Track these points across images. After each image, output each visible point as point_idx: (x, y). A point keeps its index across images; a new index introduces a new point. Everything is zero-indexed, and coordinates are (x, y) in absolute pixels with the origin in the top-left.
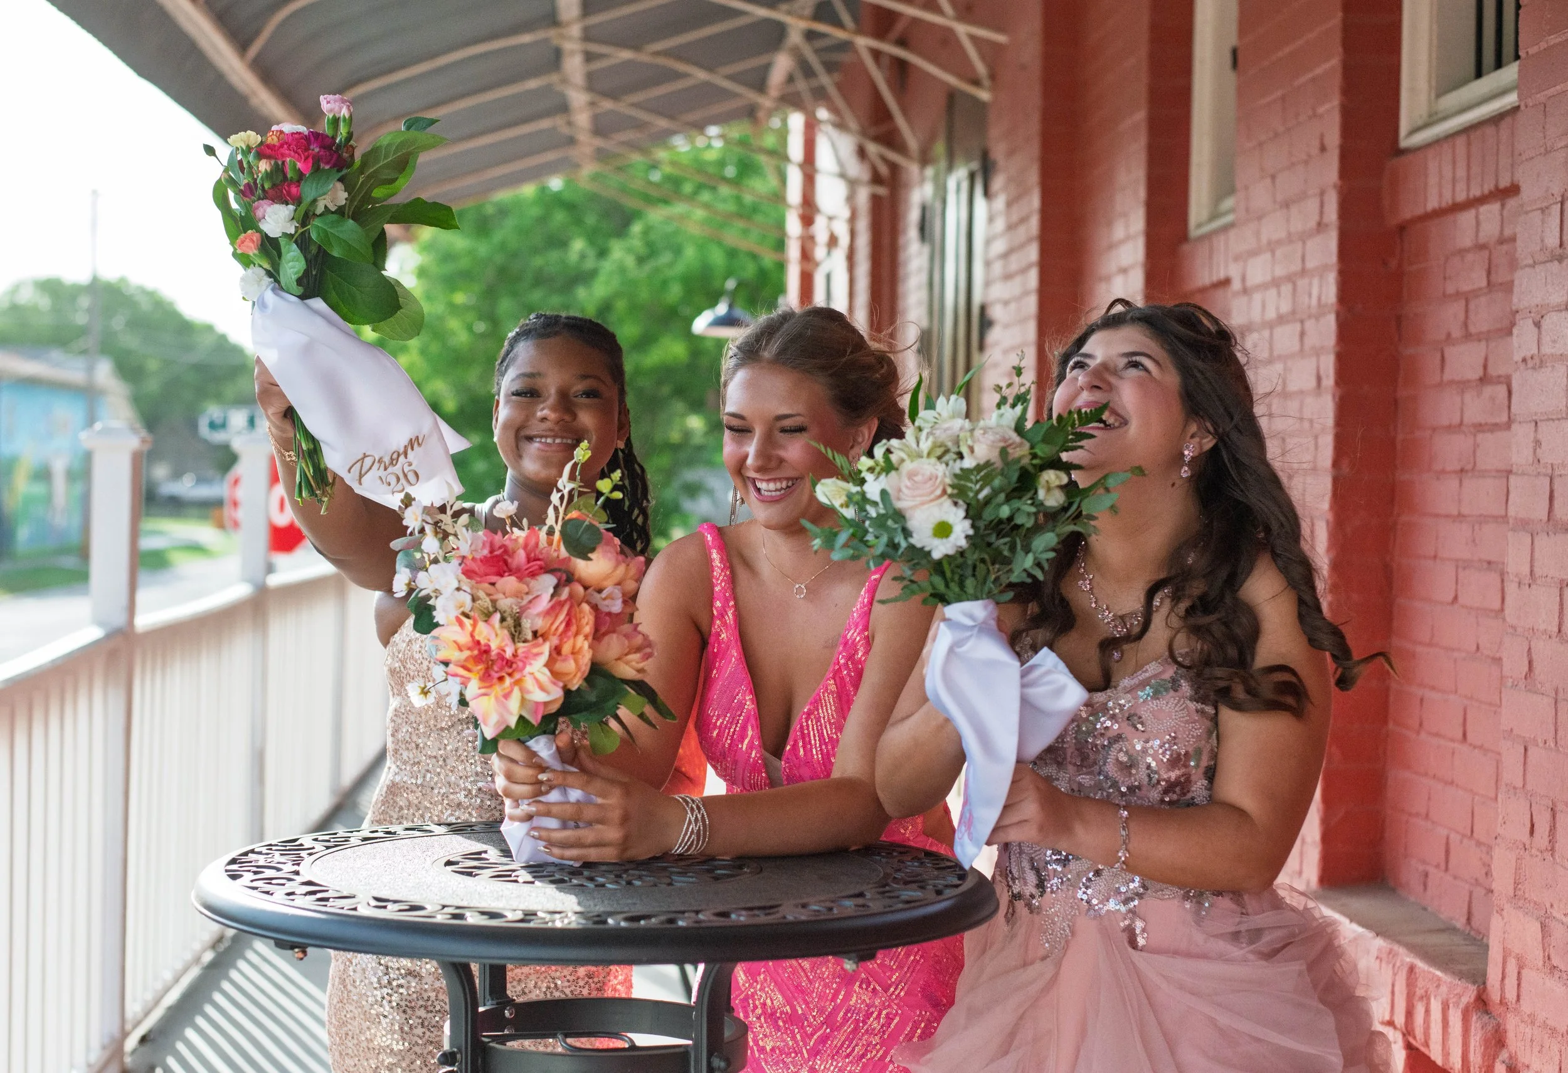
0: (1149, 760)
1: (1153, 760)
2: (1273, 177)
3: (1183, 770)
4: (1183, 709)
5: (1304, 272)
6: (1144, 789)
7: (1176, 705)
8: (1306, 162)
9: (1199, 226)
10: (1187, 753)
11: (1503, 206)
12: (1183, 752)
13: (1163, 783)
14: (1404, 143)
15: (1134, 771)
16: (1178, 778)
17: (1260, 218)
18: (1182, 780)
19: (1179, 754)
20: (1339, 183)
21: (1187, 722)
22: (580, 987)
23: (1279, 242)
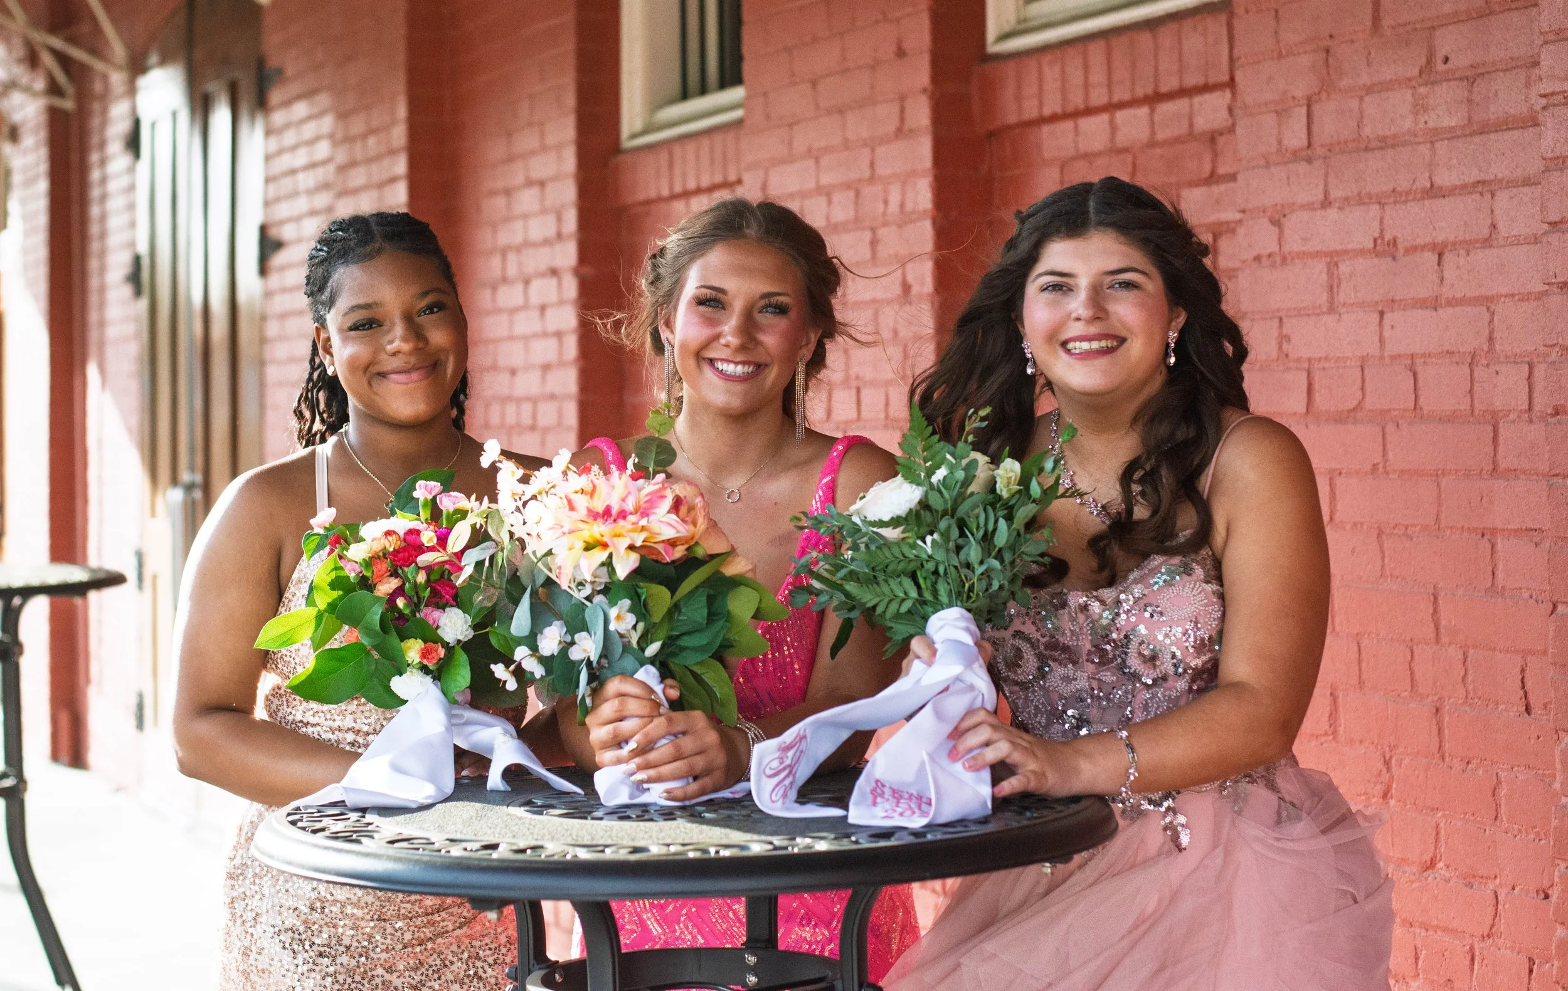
0: (1174, 649)
1: (1178, 648)
2: (814, 83)
3: (1209, 655)
4: (1200, 593)
5: (872, 179)
6: (1170, 679)
7: (1193, 589)
8: (873, 68)
9: (634, 136)
10: (1210, 638)
11: (1152, 110)
12: (1206, 637)
13: (1190, 672)
14: (993, 48)
15: (1158, 663)
16: (1204, 663)
17: (790, 126)
18: (1209, 666)
19: (1202, 640)
20: (930, 88)
21: (1206, 605)
22: (503, 955)
23: (828, 150)
